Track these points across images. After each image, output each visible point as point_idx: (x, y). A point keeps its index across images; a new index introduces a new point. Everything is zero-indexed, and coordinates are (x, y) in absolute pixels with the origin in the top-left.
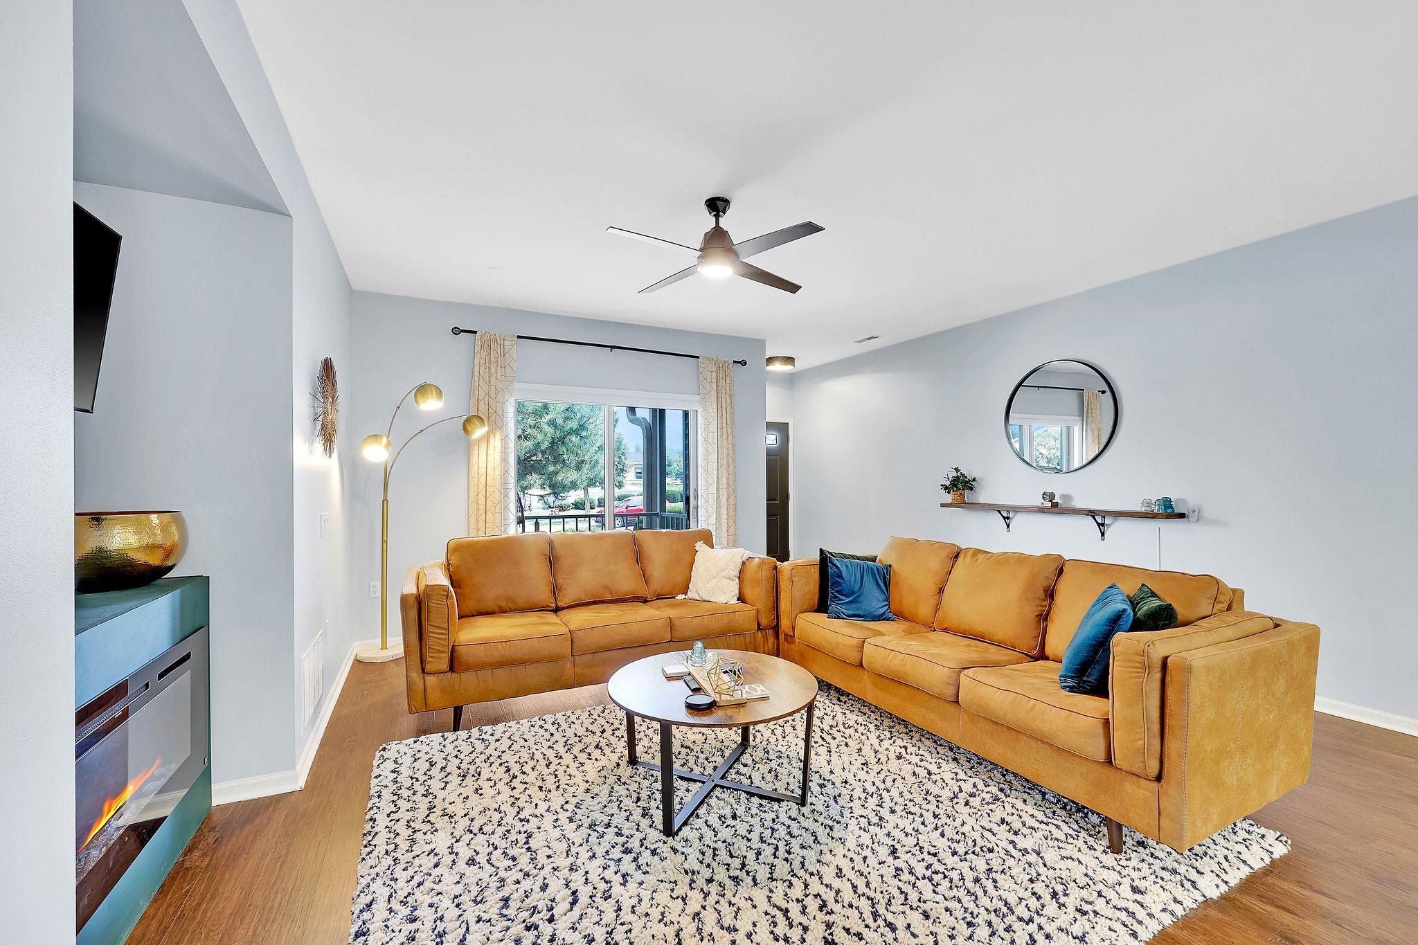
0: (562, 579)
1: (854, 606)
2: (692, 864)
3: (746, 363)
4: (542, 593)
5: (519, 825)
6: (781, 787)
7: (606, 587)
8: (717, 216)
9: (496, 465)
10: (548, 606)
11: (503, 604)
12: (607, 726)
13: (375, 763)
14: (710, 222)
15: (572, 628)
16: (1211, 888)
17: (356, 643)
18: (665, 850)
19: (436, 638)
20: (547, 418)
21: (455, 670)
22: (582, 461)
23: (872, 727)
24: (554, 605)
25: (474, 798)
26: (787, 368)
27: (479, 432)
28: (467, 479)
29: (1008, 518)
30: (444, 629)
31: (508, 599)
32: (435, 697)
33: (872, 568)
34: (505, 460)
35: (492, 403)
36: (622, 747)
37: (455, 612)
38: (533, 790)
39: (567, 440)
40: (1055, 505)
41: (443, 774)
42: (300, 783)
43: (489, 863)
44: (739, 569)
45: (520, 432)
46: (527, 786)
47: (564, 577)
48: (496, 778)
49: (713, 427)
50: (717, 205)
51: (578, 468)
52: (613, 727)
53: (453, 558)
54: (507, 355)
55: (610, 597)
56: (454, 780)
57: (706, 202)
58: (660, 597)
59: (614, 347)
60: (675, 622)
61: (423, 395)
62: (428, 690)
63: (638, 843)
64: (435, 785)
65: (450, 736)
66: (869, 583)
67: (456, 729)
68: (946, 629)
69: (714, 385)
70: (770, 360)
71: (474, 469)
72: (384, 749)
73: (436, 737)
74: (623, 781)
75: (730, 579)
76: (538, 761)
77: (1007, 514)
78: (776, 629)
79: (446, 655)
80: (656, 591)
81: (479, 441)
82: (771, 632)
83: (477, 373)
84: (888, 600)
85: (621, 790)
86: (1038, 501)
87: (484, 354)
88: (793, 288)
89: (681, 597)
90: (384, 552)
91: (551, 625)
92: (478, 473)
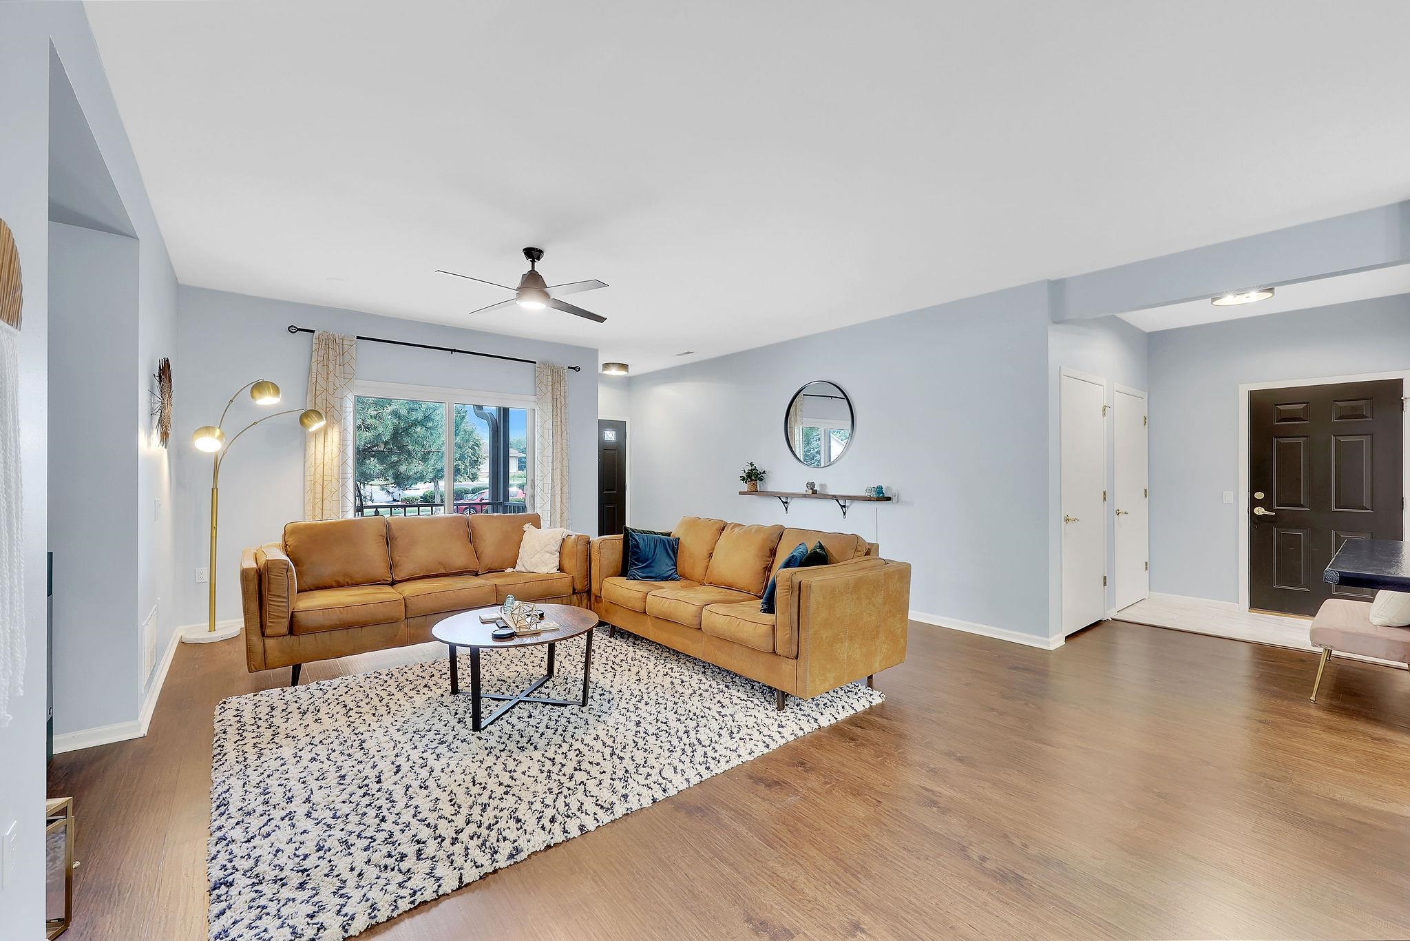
0: (399, 556)
1: (647, 570)
2: (492, 743)
3: (579, 369)
4: (381, 570)
5: (354, 737)
6: (570, 698)
7: (440, 563)
8: (533, 262)
9: (334, 456)
10: (384, 580)
11: (341, 580)
12: (435, 672)
13: (216, 713)
14: (526, 265)
15: (405, 595)
16: (825, 721)
17: (180, 627)
18: (473, 739)
19: (276, 605)
20: (389, 409)
21: (294, 633)
22: (429, 452)
23: (653, 659)
24: (390, 579)
25: (313, 726)
26: (622, 373)
27: (316, 425)
28: (303, 469)
29: (786, 503)
30: (284, 597)
31: (346, 575)
32: (275, 657)
33: (663, 541)
34: (343, 451)
35: (330, 399)
36: (447, 684)
37: (295, 583)
38: (368, 718)
39: (412, 431)
40: (814, 492)
41: (284, 714)
42: (143, 731)
43: (328, 760)
44: (559, 545)
45: (359, 422)
46: (362, 715)
47: (400, 555)
48: (334, 712)
49: (549, 425)
50: (533, 254)
51: (425, 458)
52: (441, 673)
53: (290, 539)
54: (346, 354)
55: (444, 572)
56: (295, 717)
57: (524, 250)
58: (490, 571)
59: (454, 351)
60: (500, 588)
61: (260, 392)
62: (268, 651)
63: (452, 737)
64: (277, 721)
65: (290, 689)
66: (660, 552)
67: (295, 682)
68: (711, 583)
69: (550, 388)
70: (606, 366)
71: (311, 460)
72: (225, 703)
73: (277, 691)
74: (445, 704)
75: (551, 553)
76: (372, 698)
77: (785, 499)
78: (589, 592)
79: (285, 620)
80: (487, 565)
81: (316, 434)
82: (585, 595)
83: (314, 370)
84: (675, 565)
85: (444, 710)
86: (803, 489)
87: (322, 352)
88: (601, 319)
89: (509, 570)
90: (213, 538)
91: (387, 593)
92: (315, 463)
